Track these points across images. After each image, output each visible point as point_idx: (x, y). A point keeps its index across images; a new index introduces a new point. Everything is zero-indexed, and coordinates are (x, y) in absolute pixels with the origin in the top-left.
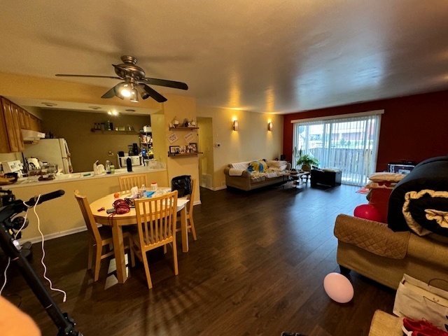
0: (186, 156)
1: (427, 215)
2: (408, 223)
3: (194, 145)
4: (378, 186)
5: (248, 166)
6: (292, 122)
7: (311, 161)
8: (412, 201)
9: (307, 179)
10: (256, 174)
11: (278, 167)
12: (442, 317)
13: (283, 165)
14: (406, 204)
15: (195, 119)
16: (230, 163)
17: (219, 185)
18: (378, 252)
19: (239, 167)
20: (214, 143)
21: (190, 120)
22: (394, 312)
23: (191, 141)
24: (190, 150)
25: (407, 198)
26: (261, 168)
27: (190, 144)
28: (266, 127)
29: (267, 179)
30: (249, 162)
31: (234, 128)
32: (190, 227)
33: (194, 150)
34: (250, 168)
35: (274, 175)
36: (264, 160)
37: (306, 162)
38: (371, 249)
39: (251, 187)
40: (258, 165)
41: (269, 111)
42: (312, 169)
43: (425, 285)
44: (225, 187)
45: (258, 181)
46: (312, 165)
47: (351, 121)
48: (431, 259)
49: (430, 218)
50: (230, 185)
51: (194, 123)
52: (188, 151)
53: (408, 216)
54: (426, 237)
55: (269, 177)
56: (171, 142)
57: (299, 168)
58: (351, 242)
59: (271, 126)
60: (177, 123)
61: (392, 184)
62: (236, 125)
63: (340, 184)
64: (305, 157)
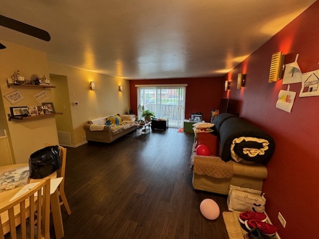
0: (39, 118)
1: (244, 151)
2: (232, 156)
3: (49, 105)
4: (201, 131)
5: (106, 121)
6: (136, 86)
7: (151, 114)
8: (236, 144)
9: (149, 126)
10: (114, 128)
11: (130, 120)
12: (252, 204)
13: (133, 118)
14: (233, 146)
15: (47, 76)
16: (89, 120)
17: (79, 141)
18: (220, 176)
19: (98, 123)
20: (71, 102)
21: (40, 76)
22: (229, 209)
23: (44, 101)
24: (45, 111)
25: (233, 143)
26: (117, 122)
27: (44, 104)
28: (118, 89)
29: (123, 130)
30: (106, 117)
31: (91, 88)
32: (62, 203)
33: (50, 110)
34: (108, 122)
35: (128, 126)
36: (118, 115)
37: (147, 115)
38: (216, 176)
39: (112, 139)
40: (115, 120)
41: (119, 76)
42: (152, 119)
43: (239, 188)
44: (86, 142)
45: (117, 133)
46: (151, 117)
47: (171, 89)
48: (243, 174)
49: (245, 153)
50: (91, 140)
51: (48, 81)
52: (42, 113)
53: (233, 152)
54: (240, 163)
55: (125, 128)
56: (13, 102)
57: (143, 119)
58: (204, 174)
59: (121, 88)
60: (21, 79)
61: (207, 129)
62: (93, 85)
63: (168, 128)
64: (147, 111)
